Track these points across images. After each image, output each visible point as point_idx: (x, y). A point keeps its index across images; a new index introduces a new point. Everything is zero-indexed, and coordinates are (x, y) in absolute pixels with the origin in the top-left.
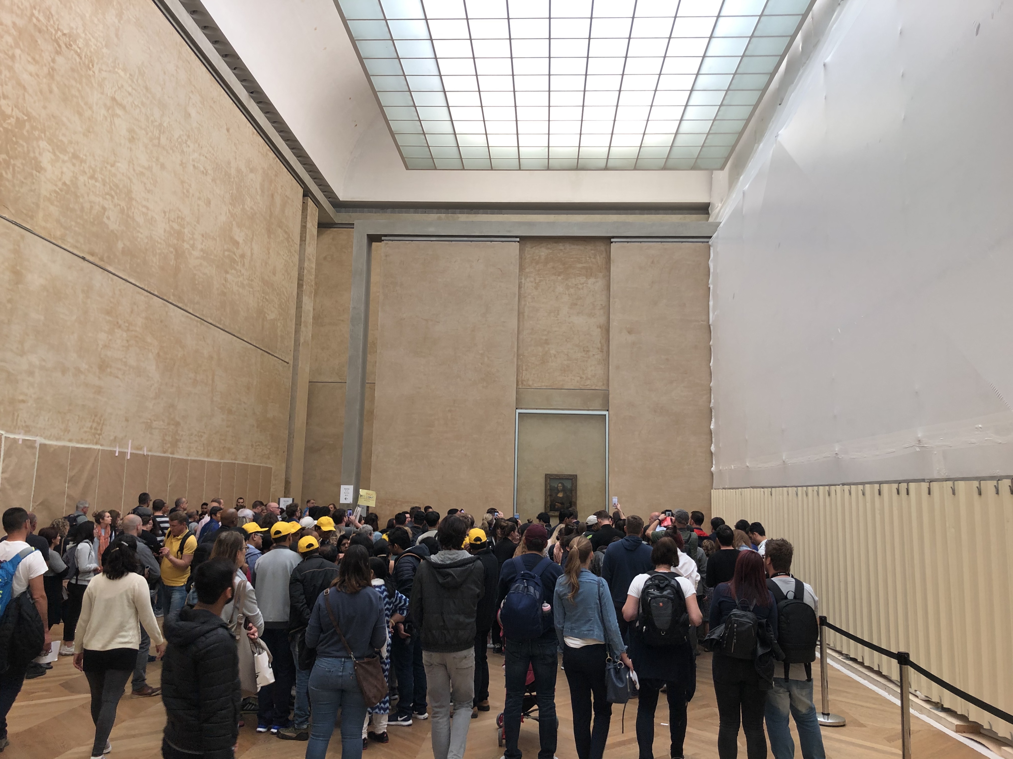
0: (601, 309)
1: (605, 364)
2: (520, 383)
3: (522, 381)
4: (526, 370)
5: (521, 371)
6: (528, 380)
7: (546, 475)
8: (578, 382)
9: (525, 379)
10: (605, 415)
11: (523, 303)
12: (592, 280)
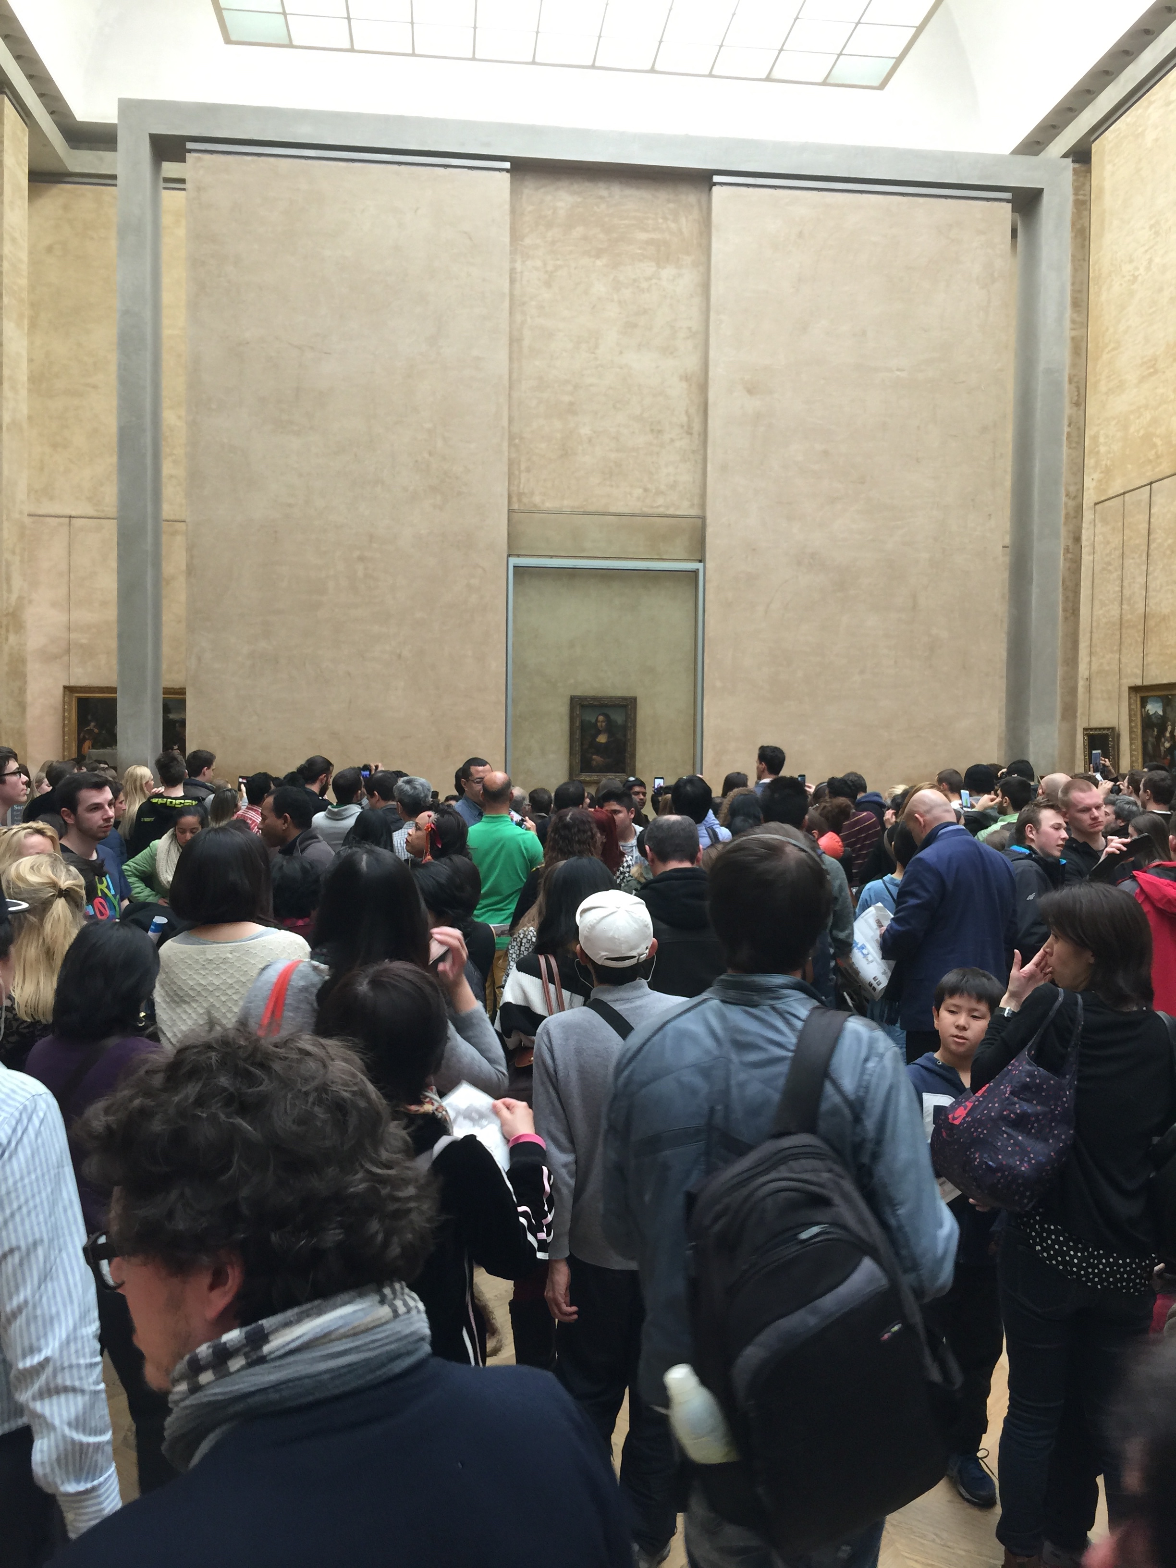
0: (688, 338)
1: (696, 461)
2: (515, 499)
3: (520, 495)
4: (528, 470)
5: (517, 473)
6: (532, 494)
7: (573, 699)
8: (638, 499)
9: (526, 491)
10: (698, 569)
11: (519, 318)
12: (668, 272)
